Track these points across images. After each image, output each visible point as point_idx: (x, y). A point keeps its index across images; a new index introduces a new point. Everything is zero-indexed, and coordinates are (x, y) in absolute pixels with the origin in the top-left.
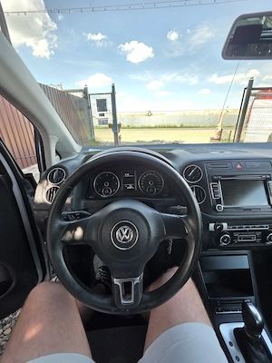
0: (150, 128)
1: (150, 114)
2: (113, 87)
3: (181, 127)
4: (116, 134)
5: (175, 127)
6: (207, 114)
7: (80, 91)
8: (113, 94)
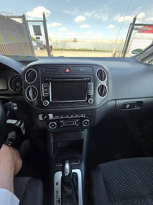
0: (75, 50)
1: (75, 41)
2: (44, 16)
3: (94, 50)
4: (49, 53)
5: (91, 50)
6: (111, 43)
7: (20, 17)
8: (44, 22)
